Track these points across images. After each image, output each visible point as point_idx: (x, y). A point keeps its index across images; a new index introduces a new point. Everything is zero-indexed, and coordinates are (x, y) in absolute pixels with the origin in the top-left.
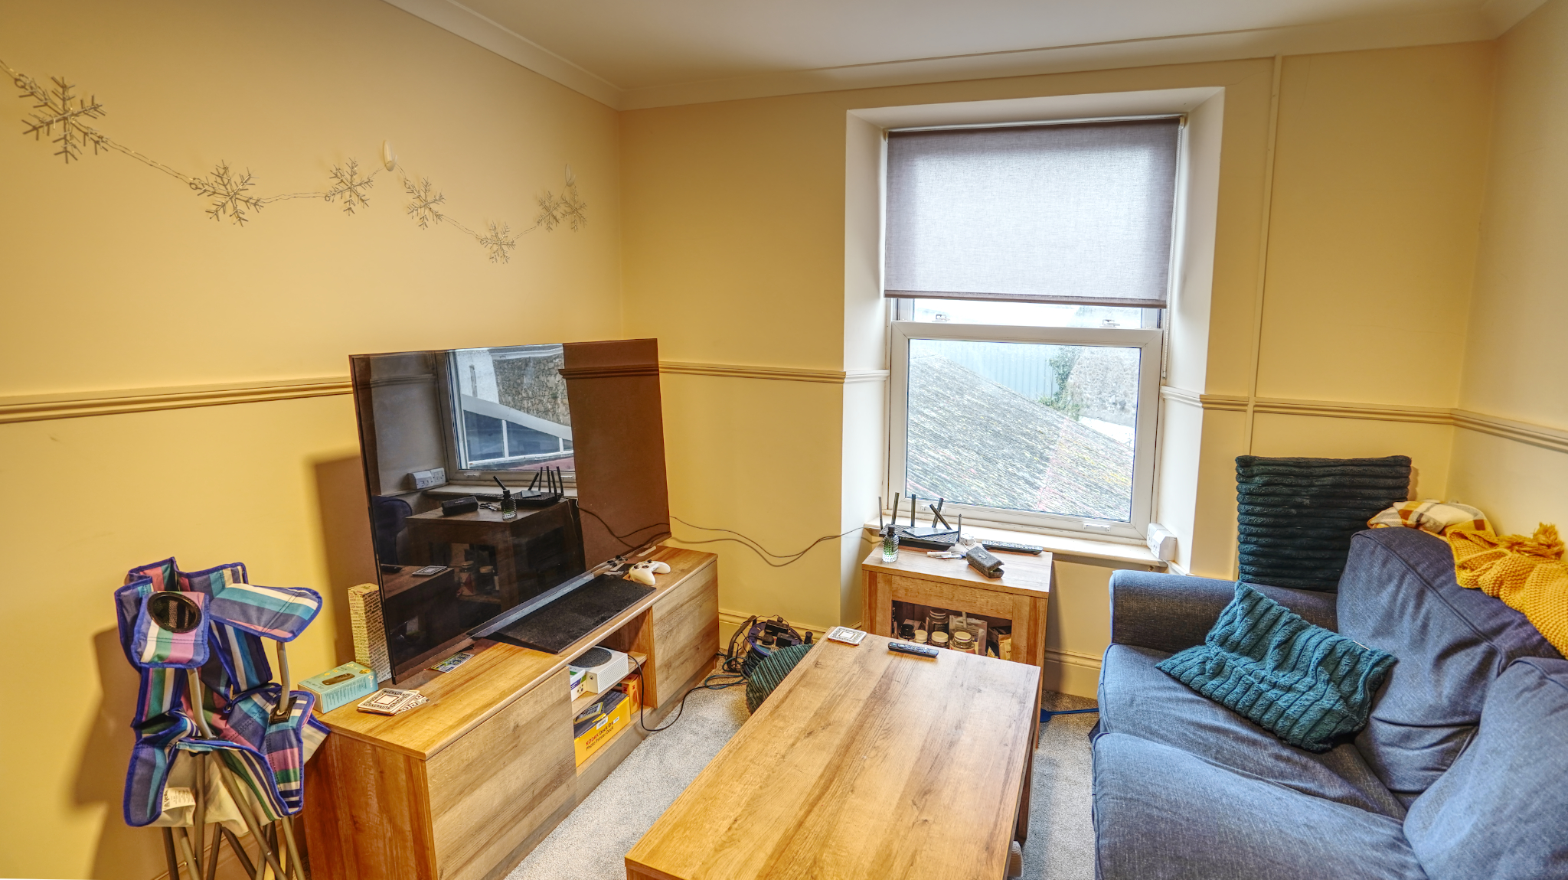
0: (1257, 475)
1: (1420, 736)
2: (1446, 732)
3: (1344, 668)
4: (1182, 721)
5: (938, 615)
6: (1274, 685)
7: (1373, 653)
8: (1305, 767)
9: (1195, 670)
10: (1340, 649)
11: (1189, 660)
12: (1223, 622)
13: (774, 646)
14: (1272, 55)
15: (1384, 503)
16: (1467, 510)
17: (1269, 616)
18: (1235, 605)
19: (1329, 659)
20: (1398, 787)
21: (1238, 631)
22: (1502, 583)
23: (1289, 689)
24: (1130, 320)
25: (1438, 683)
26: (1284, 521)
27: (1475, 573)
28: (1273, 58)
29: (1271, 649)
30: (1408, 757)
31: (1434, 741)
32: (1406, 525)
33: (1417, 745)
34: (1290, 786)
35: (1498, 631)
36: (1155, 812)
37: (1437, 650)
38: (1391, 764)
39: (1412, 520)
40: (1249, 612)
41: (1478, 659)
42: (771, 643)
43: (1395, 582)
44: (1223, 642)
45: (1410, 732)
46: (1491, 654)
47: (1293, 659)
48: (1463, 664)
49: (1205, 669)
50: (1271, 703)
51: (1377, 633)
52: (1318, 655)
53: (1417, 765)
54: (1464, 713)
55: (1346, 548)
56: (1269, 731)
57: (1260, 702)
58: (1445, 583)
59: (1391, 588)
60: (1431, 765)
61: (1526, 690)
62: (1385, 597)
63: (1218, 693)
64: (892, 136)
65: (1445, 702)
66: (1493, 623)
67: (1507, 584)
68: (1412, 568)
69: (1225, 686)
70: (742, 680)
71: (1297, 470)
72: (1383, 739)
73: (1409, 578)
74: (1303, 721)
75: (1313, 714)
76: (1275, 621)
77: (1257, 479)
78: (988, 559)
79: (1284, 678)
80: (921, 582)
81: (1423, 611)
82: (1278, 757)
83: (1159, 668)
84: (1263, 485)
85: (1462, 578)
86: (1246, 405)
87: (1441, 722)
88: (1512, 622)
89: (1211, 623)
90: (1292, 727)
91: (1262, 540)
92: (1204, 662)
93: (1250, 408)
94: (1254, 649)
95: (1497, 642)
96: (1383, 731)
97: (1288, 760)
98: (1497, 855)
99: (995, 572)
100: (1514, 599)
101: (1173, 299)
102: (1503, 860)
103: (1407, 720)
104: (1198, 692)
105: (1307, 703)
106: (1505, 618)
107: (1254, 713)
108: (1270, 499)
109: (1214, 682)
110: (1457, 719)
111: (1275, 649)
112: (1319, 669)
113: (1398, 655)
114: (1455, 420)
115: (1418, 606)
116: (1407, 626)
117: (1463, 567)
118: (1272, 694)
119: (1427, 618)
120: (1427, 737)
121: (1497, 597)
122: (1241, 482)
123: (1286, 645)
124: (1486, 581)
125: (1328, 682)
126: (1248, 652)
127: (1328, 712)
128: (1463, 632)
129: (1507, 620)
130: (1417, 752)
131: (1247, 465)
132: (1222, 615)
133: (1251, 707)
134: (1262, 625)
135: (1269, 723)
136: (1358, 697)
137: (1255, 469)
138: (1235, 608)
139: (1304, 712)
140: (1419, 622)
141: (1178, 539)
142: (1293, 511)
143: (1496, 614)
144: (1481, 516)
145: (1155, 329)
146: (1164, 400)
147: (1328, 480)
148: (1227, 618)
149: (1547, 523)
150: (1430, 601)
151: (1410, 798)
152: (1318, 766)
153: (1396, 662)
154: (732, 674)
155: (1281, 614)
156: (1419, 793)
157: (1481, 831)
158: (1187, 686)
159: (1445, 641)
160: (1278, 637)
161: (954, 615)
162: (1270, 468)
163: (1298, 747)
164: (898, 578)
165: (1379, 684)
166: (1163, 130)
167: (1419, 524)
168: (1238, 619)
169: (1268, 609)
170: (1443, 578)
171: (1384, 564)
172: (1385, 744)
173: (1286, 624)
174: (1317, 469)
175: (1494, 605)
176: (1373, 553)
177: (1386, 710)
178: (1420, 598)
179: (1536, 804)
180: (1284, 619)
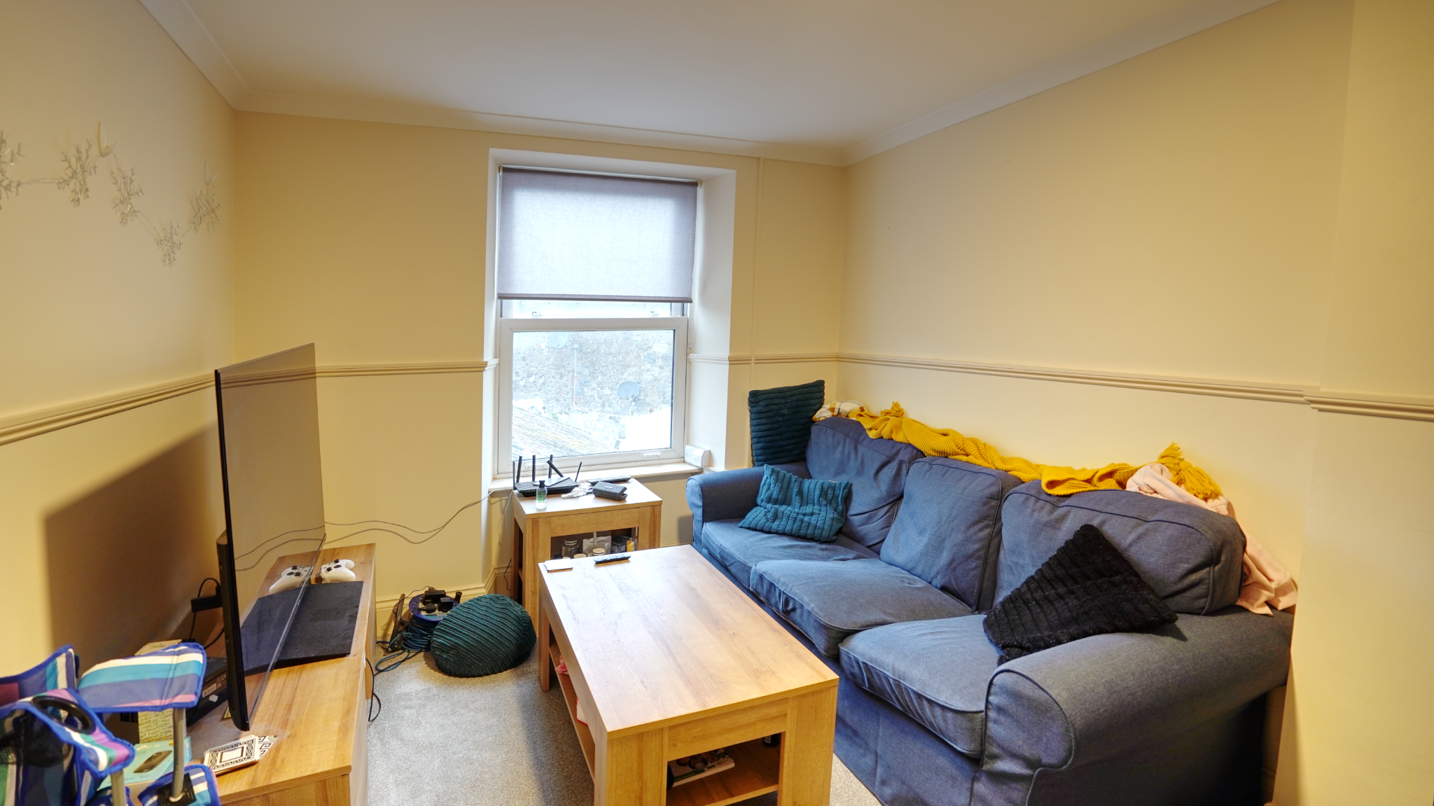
0: (761, 401)
1: (876, 515)
2: (887, 508)
3: (830, 496)
4: (774, 548)
5: (572, 543)
6: (805, 515)
7: (840, 484)
8: (834, 550)
9: (764, 520)
10: (826, 486)
11: (755, 515)
12: (764, 492)
13: (437, 612)
14: (758, 156)
15: (818, 406)
16: (855, 403)
17: (786, 480)
18: (767, 478)
19: (823, 493)
20: (871, 543)
21: (775, 492)
22: (892, 432)
23: (812, 514)
24: (664, 311)
25: (878, 487)
26: (776, 426)
27: (879, 430)
28: (759, 158)
29: (794, 496)
30: (872, 527)
31: (883, 514)
32: (833, 416)
33: (876, 519)
34: (836, 560)
35: (897, 453)
36: (819, 584)
37: (873, 471)
38: (865, 534)
39: (836, 413)
40: (776, 481)
41: (896, 468)
42: (433, 610)
43: (842, 444)
44: (769, 500)
45: (870, 515)
46: (901, 463)
47: (805, 500)
48: (889, 471)
49: (768, 519)
50: (809, 524)
51: (837, 474)
52: (817, 493)
53: (878, 529)
54: (894, 496)
55: (809, 434)
56: (812, 539)
57: (803, 525)
58: (864, 439)
59: (840, 448)
60: (884, 526)
61: (926, 472)
62: (838, 454)
63: (781, 528)
64: (506, 170)
65: (884, 493)
66: (894, 451)
67: (894, 432)
68: (847, 435)
69: (782, 523)
70: (409, 655)
71: (778, 394)
72: (858, 524)
73: (848, 440)
74: (826, 527)
75: (828, 522)
76: (790, 482)
77: (761, 403)
78: (616, 488)
79: (808, 509)
80: (574, 516)
81: (859, 455)
82: (822, 550)
83: (742, 527)
84: (765, 406)
85: (872, 434)
86: (751, 360)
87: (885, 504)
88: (902, 448)
89: (756, 493)
90: (822, 532)
91: (767, 439)
92: (765, 515)
93: (753, 362)
94: (786, 501)
95: (900, 457)
96: (856, 520)
97: (826, 549)
98: (943, 541)
99: (620, 497)
100: (899, 437)
101: (696, 297)
102: (947, 541)
103: (868, 510)
104: (769, 532)
105: (824, 518)
106: (898, 447)
107: (803, 532)
108: (769, 414)
109: (776, 523)
110: (891, 500)
111: (796, 495)
112: (821, 499)
113: (851, 482)
114: (839, 358)
115: (856, 453)
116: (853, 464)
117: (871, 429)
118: (806, 519)
119: (863, 458)
120: (879, 513)
121: (892, 439)
122: (751, 407)
123: (800, 493)
124: (885, 433)
125: (826, 505)
126: (783, 503)
127: (833, 519)
128: (883, 458)
129: (899, 448)
130: (876, 523)
131: (755, 397)
132: (761, 486)
133: (799, 530)
134: (785, 486)
135: (810, 535)
136: (840, 508)
137: (760, 397)
138: (768, 480)
139: (824, 523)
140: (859, 461)
141: (712, 451)
142: (780, 419)
143: (893, 447)
144: (862, 405)
145: (679, 316)
146: (690, 362)
147: (794, 398)
148: (766, 487)
149: (895, 401)
150: (861, 449)
151: (878, 546)
152: (838, 547)
153: (852, 485)
154: (396, 653)
155: (790, 478)
156: (883, 541)
157: (934, 535)
158: (762, 531)
159: (877, 465)
160: (795, 490)
161: (586, 538)
162: (767, 396)
163: (827, 541)
164: (555, 518)
165: (848, 498)
166: (689, 189)
167: (839, 413)
168: (772, 486)
169: (784, 476)
170: (862, 437)
171: (833, 436)
172: (859, 526)
173: (795, 481)
174: (788, 393)
175: (891, 443)
176: (826, 432)
177: (854, 509)
178: (856, 449)
179: (955, 512)
180: (793, 480)
